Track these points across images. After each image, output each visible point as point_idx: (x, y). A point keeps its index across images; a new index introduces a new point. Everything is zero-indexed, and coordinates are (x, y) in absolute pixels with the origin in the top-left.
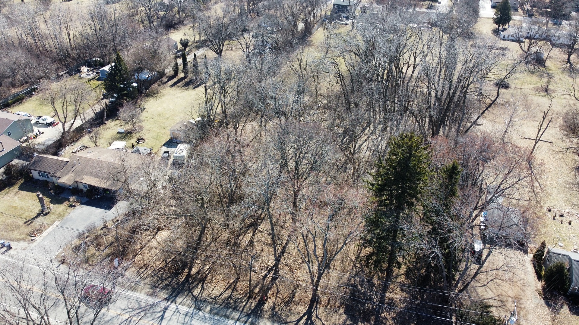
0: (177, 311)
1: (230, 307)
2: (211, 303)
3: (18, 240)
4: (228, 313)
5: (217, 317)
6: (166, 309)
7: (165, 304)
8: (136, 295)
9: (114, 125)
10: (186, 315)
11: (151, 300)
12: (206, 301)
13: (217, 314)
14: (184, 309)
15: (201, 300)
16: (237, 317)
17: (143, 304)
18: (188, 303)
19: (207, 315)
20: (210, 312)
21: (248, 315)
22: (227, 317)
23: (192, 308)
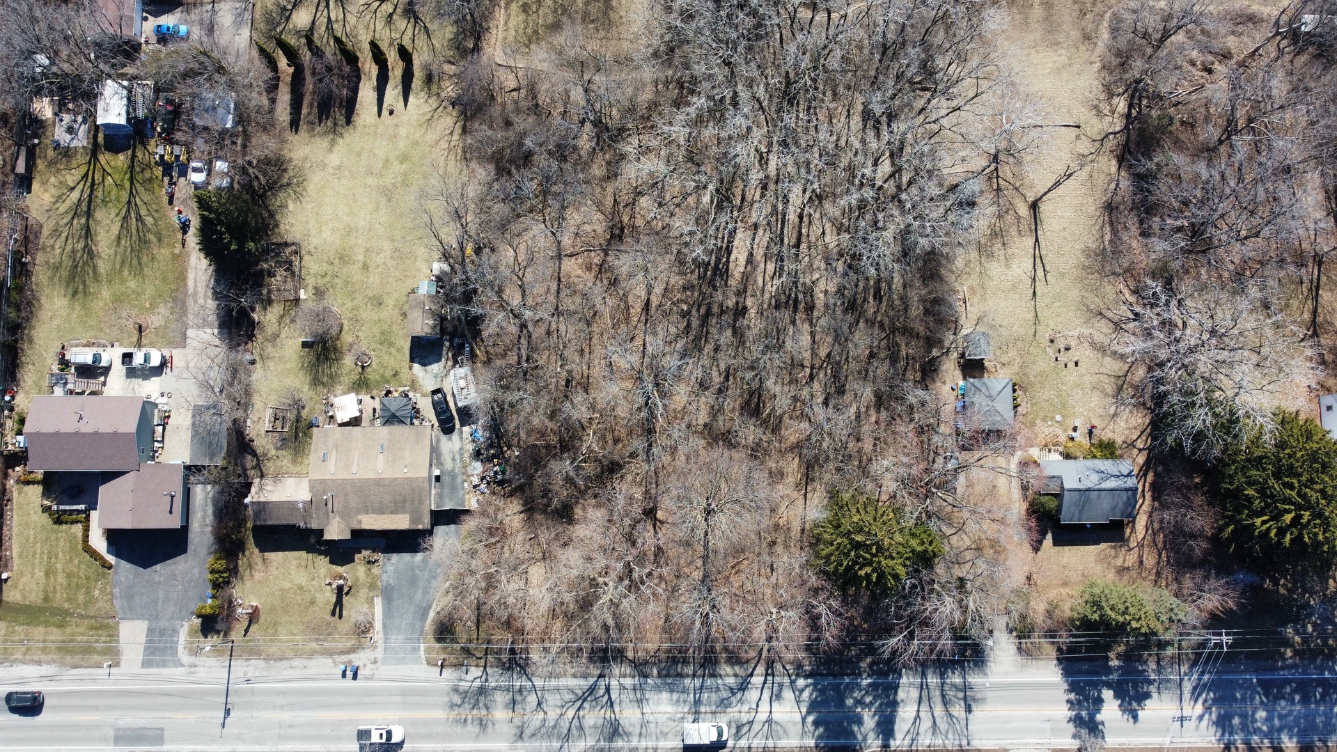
0: (623, 688)
1: (679, 661)
2: (654, 664)
3: (353, 650)
4: (679, 670)
5: (669, 681)
6: (608, 690)
7: (602, 683)
8: (564, 682)
9: (280, 323)
10: (634, 689)
11: (585, 684)
12: (646, 662)
13: (668, 676)
14: (628, 682)
15: (640, 664)
16: (691, 672)
17: (580, 693)
18: (628, 672)
19: (659, 681)
20: (659, 676)
21: (702, 665)
22: (681, 676)
23: (637, 678)
